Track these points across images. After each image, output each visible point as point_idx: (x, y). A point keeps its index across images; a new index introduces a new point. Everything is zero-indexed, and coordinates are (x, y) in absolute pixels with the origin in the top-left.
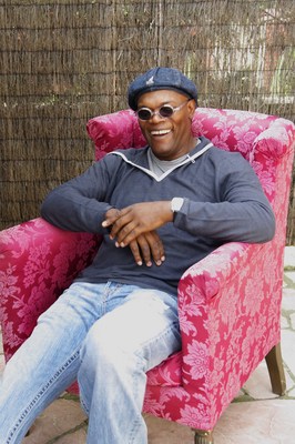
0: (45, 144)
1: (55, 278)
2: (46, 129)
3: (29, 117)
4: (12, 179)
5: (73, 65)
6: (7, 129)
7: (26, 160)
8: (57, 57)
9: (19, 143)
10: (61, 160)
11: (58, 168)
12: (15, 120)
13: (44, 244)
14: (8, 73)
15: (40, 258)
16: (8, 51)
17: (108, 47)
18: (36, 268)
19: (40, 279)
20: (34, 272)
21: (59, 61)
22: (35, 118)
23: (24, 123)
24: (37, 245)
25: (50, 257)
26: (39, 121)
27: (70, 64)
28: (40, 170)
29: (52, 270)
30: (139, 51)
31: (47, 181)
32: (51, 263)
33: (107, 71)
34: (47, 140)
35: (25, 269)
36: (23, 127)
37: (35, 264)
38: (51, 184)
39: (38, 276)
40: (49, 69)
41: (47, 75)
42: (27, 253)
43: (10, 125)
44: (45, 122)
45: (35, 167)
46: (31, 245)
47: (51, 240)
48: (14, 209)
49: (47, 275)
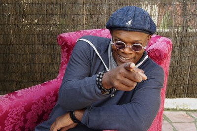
0: (52, 47)
1: (27, 125)
2: (53, 40)
3: (45, 34)
4: (37, 62)
5: (65, 11)
6: (35, 39)
7: (43, 54)
8: (58, 6)
9: (40, 46)
10: (59, 54)
11: (58, 58)
12: (38, 35)
13: (20, 107)
14: (36, 14)
15: (17, 114)
16: (35, 3)
17: (82, 2)
18: (13, 121)
19: (17, 127)
20: (12, 123)
21: (59, 9)
22: (48, 35)
23: (43, 37)
24: (15, 107)
25: (24, 114)
26: (49, 36)
27: (64, 10)
28: (50, 59)
29: (25, 121)
30: (96, 5)
31: (53, 64)
32: (25, 117)
33: (81, 14)
34: (53, 45)
35: (6, 122)
36: (42, 39)
37: (13, 119)
38: (55, 65)
39: (15, 125)
40: (54, 12)
41: (53, 15)
42: (7, 112)
43: (36, 38)
44: (52, 37)
45: (48, 57)
46: (11, 108)
47: (26, 104)
48: (38, 76)
49: (22, 124)
